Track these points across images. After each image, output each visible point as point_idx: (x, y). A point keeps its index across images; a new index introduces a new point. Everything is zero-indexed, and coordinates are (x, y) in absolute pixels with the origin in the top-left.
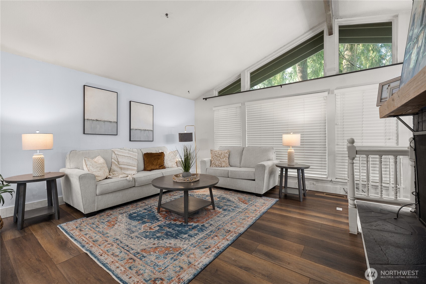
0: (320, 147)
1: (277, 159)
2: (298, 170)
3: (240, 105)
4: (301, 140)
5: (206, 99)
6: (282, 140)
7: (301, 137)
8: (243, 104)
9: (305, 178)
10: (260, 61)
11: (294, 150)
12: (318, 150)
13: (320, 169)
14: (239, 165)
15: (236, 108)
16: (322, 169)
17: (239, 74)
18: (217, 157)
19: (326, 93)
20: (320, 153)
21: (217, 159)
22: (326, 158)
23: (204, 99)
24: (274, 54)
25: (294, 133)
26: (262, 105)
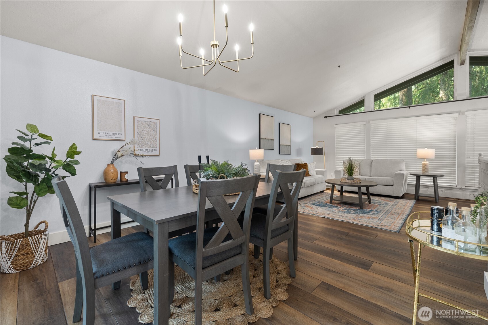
0: (450, 160)
1: (406, 170)
2: (434, 178)
3: (364, 123)
4: (435, 153)
6: (416, 153)
7: (436, 151)
8: (369, 122)
9: (438, 187)
10: (387, 85)
11: (428, 162)
12: (447, 163)
13: (449, 178)
14: (369, 174)
15: (359, 126)
16: (451, 178)
19: (457, 115)
20: (449, 165)
22: (455, 169)
23: (325, 117)
25: (429, 148)
26: (388, 123)
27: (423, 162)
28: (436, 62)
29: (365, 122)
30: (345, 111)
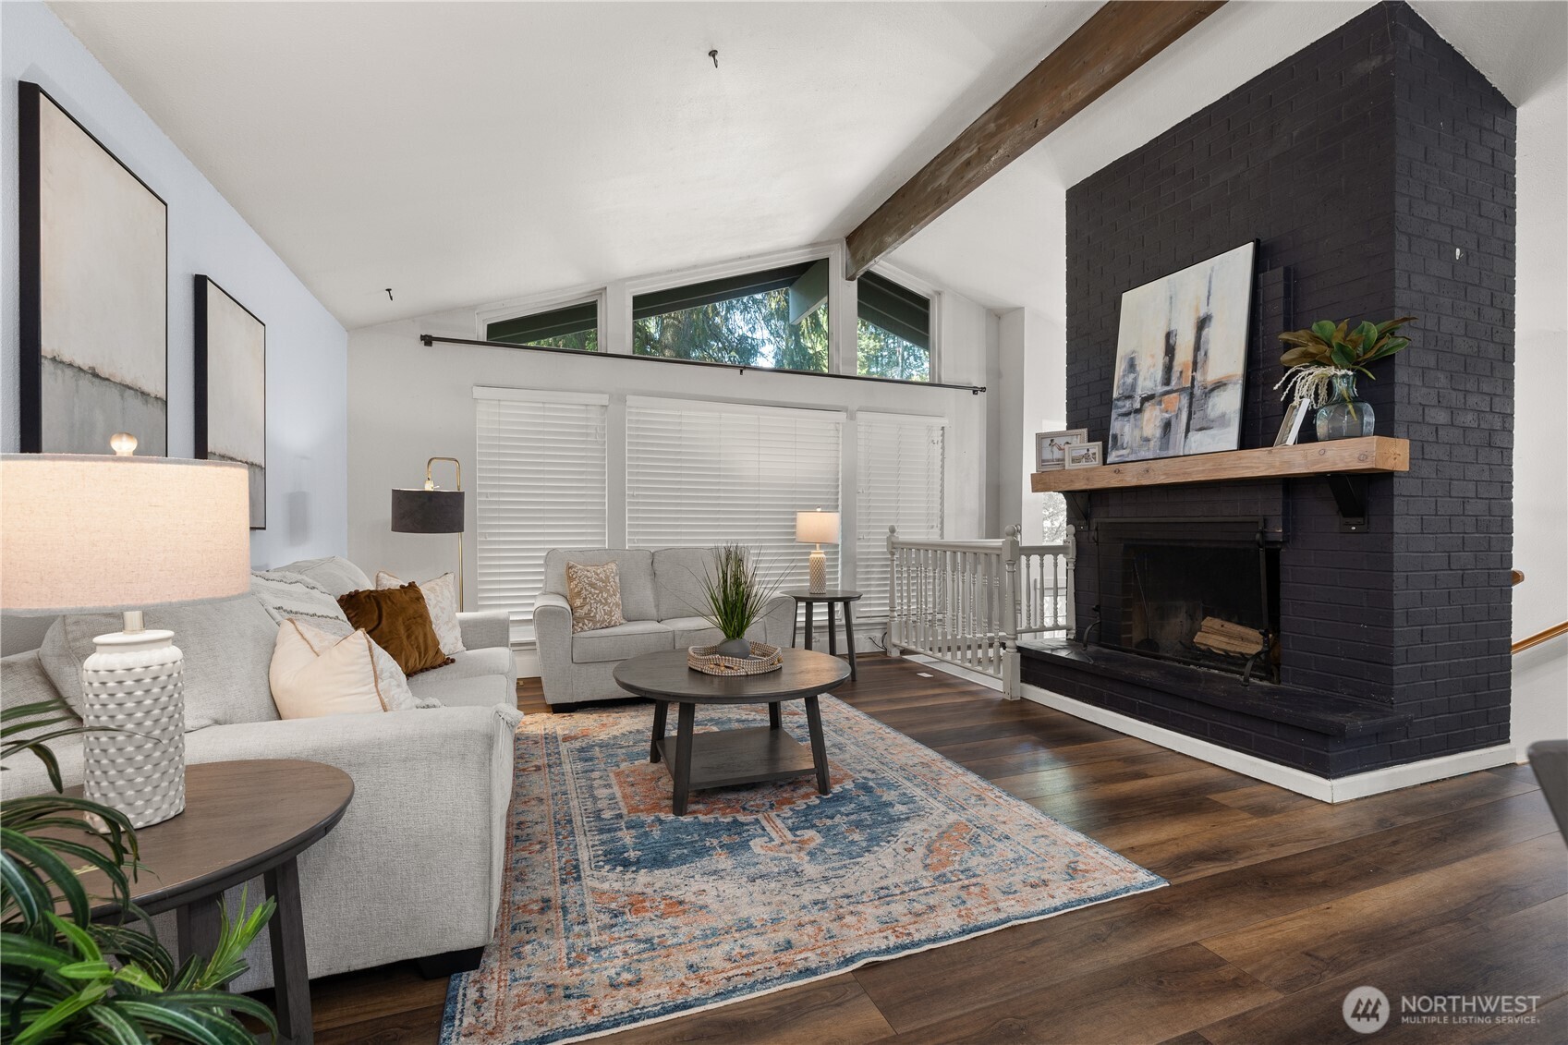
3: (601, 399)
4: (842, 526)
5: (428, 340)
7: (842, 520)
8: (620, 398)
14: (653, 611)
15: (583, 408)
17: (597, 286)
18: (597, 592)
19: (843, 416)
21: (597, 596)
23: (423, 338)
24: (720, 266)
27: (812, 556)
28: (800, 247)
29: (607, 396)
30: (508, 333)
